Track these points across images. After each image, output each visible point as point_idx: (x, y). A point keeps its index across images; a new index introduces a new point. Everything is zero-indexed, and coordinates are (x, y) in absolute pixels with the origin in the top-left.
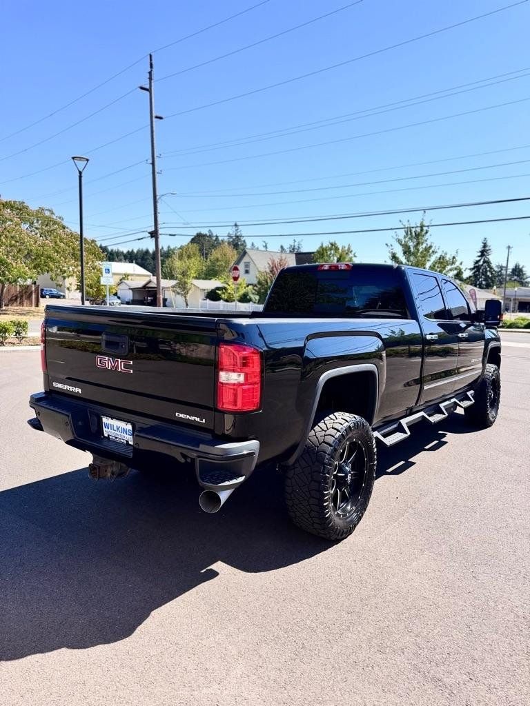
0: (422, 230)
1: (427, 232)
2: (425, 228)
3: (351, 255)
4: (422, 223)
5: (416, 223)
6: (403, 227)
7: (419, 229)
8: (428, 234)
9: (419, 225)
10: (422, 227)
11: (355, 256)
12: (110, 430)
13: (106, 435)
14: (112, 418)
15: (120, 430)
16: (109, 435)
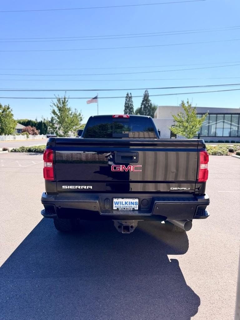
0: (65, 100)
1: (67, 101)
2: (66, 99)
3: (10, 110)
4: (65, 97)
5: (62, 97)
6: (55, 97)
7: (63, 99)
8: (68, 102)
9: (64, 97)
10: (65, 98)
11: (12, 111)
12: (119, 205)
13: (114, 208)
14: (123, 198)
15: (128, 203)
16: (118, 208)
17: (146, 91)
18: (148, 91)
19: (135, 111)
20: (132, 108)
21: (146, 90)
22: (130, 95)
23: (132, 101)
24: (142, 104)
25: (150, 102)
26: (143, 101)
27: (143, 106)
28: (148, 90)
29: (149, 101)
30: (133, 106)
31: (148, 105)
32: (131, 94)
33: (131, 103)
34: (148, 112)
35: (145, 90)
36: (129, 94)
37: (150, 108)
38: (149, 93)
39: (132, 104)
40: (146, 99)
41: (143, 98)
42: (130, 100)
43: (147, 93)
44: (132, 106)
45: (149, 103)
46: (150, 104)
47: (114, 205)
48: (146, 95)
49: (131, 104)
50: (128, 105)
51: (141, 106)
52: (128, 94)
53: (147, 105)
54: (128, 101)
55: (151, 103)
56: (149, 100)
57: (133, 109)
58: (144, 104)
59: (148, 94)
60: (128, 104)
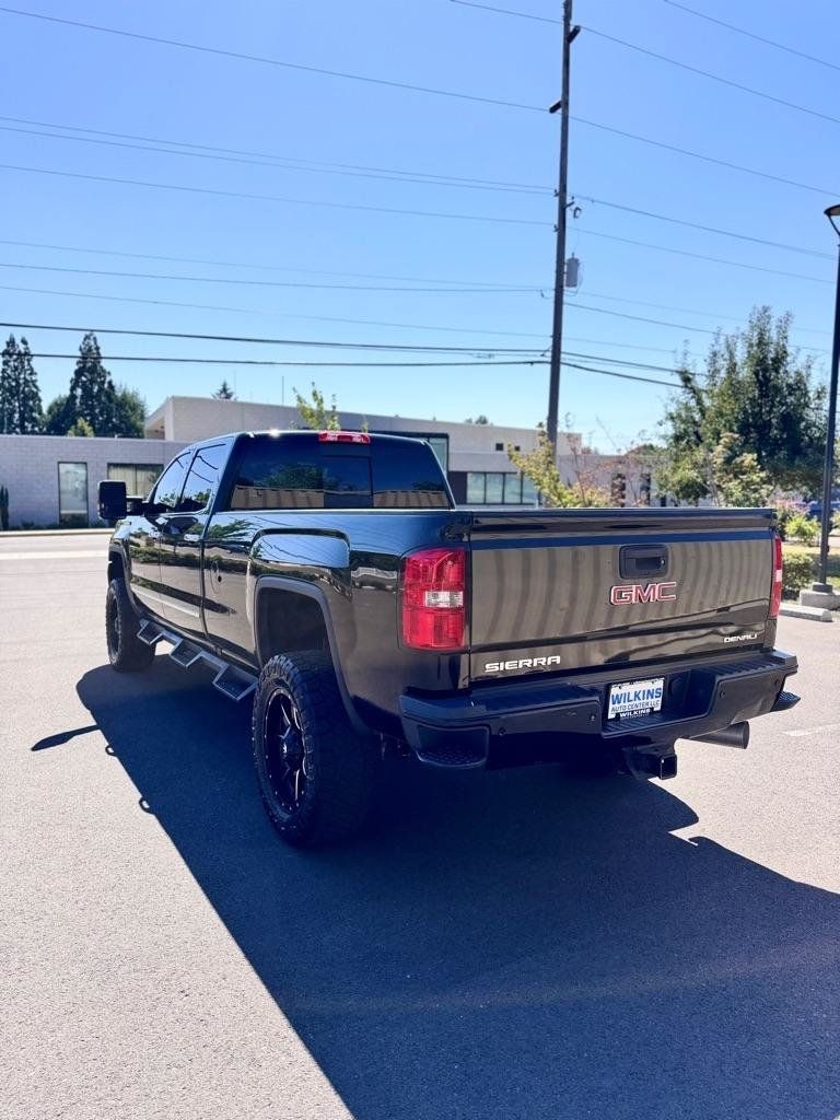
12: (622, 703)
13: (611, 716)
14: (632, 682)
15: (641, 696)
16: (618, 715)
17: (87, 337)
18: (95, 339)
19: (45, 406)
20: (35, 396)
21: (88, 333)
22: (22, 348)
23: (32, 369)
24: (75, 384)
25: (108, 379)
26: (79, 373)
27: (79, 392)
28: (96, 334)
29: (103, 373)
30: (36, 387)
31: (101, 390)
32: (24, 342)
33: (28, 378)
34: (101, 414)
35: (83, 334)
36: (18, 341)
37: (111, 401)
38: (99, 344)
39: (34, 382)
40: (89, 367)
41: (78, 363)
42: (22, 362)
43: (92, 343)
44: (34, 390)
45: (103, 382)
46: (106, 386)
47: (611, 706)
48: (90, 350)
49: (26, 381)
50: (14, 384)
51: (73, 389)
52: (11, 343)
53: (96, 389)
54: (16, 368)
55: (110, 383)
56: (104, 371)
57: (40, 400)
58: (84, 383)
59: (97, 348)
60: (16, 380)
